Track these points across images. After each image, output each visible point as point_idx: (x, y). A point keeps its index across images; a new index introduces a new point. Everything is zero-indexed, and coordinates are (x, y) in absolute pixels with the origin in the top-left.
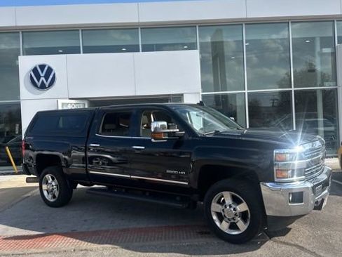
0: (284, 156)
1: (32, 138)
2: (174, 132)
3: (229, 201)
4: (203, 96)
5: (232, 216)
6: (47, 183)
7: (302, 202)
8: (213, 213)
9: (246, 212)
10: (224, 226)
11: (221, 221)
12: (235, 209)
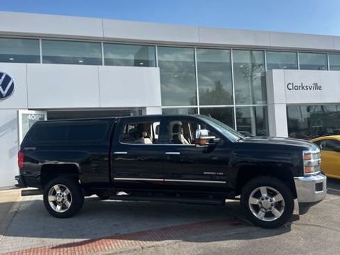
0: (309, 156)
1: (34, 148)
2: (212, 139)
3: (265, 195)
4: (163, 109)
5: (269, 206)
6: (54, 193)
7: (321, 190)
8: (250, 206)
9: (280, 202)
10: (260, 215)
11: (257, 212)
12: (271, 201)
